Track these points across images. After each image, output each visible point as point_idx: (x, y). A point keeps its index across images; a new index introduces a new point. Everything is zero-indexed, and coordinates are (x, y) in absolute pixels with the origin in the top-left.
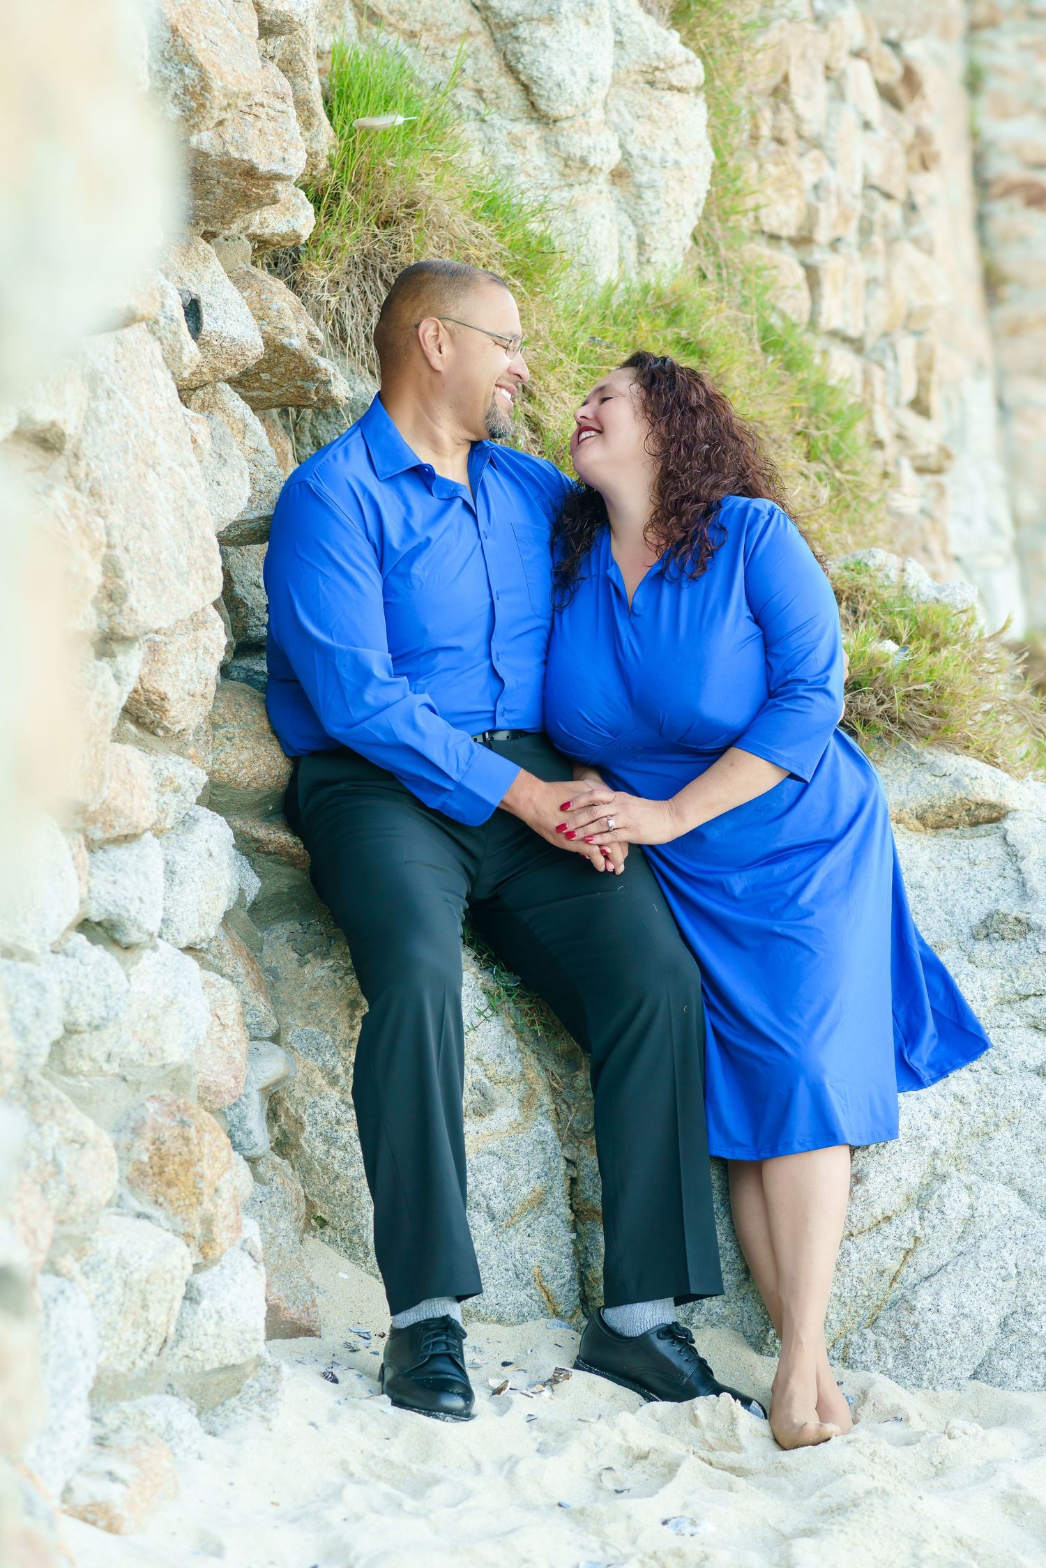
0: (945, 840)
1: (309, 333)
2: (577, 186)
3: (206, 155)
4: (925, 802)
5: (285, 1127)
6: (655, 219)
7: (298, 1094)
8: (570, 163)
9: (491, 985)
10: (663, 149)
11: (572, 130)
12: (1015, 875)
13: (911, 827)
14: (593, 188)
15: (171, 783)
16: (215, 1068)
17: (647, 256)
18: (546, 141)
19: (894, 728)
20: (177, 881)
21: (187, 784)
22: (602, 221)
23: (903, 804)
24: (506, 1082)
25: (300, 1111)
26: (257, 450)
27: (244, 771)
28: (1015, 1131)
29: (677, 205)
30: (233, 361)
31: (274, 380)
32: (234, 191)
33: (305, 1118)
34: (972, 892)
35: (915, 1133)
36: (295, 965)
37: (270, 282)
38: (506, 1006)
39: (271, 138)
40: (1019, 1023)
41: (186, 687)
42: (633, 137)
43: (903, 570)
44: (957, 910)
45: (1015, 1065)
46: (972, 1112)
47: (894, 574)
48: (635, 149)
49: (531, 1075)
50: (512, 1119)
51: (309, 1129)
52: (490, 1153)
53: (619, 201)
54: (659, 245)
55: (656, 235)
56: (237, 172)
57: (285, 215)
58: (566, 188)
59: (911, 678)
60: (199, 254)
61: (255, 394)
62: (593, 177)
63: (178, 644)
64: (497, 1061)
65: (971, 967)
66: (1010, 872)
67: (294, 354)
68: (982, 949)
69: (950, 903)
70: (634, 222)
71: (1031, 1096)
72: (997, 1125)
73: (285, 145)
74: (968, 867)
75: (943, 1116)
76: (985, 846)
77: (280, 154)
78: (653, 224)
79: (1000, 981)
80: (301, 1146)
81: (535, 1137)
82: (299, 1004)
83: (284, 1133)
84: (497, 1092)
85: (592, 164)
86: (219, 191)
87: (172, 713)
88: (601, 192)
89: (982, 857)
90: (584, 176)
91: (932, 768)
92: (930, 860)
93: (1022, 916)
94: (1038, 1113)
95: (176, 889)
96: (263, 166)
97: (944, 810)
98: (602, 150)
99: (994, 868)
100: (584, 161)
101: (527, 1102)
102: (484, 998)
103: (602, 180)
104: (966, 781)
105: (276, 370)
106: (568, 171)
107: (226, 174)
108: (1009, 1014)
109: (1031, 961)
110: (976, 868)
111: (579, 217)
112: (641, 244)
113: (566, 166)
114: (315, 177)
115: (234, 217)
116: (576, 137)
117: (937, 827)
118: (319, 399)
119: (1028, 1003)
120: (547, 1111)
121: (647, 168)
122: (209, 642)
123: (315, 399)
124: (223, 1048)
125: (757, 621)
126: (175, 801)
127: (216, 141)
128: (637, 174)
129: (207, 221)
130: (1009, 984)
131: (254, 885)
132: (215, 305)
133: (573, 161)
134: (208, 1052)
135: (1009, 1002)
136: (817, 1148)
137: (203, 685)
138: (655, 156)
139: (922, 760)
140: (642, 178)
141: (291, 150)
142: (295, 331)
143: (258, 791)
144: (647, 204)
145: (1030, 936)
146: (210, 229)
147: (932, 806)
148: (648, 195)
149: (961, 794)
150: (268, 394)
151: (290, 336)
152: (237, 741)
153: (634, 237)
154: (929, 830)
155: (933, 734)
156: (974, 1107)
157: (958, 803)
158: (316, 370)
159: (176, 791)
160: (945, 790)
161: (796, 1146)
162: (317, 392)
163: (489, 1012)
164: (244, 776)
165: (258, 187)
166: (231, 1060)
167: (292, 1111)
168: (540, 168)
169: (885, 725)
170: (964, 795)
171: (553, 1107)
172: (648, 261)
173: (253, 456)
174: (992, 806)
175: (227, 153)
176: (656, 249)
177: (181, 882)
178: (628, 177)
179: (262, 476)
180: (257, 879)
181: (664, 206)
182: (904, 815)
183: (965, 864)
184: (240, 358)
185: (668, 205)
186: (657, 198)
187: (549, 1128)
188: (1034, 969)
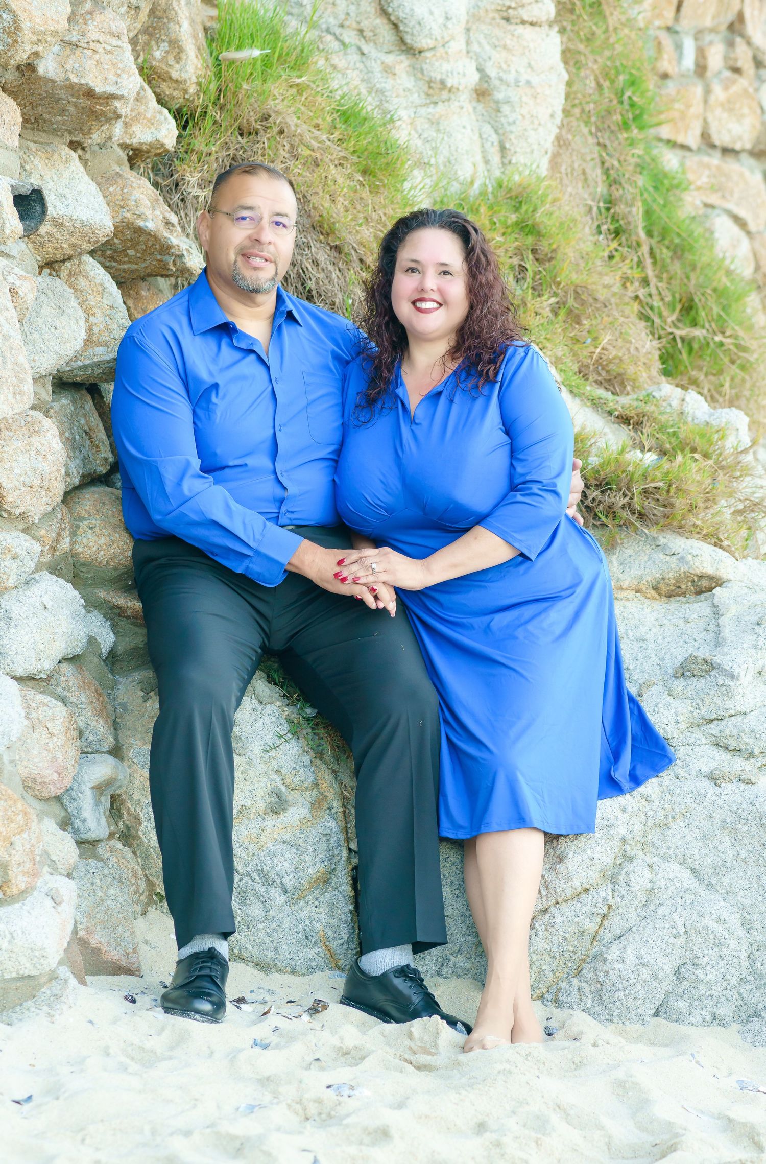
0: (673, 605)
1: (164, 218)
2: (440, 103)
3: (53, 81)
4: (658, 575)
5: (128, 823)
6: (513, 128)
7: (136, 797)
8: (432, 85)
9: (294, 717)
10: (517, 71)
11: (434, 59)
12: (716, 629)
13: (648, 595)
14: (455, 105)
15: (9, 551)
16: (40, 765)
17: (508, 158)
18: (414, 68)
19: (633, 519)
20: (13, 624)
21: (24, 553)
22: (463, 130)
23: (641, 578)
24: (300, 789)
25: (138, 810)
26: (112, 307)
27: (103, 553)
28: (687, 822)
29: (532, 116)
30: (87, 239)
31: (139, 255)
32: (83, 108)
33: (142, 815)
34: (682, 642)
35: (606, 823)
36: (141, 700)
37: (132, 179)
38: (305, 732)
39: (106, 67)
40: (704, 741)
41: (21, 480)
42: (491, 63)
43: (683, 400)
44: (667, 657)
45: (693, 772)
46: (655, 808)
47: (675, 403)
48: (492, 72)
49: (324, 785)
50: (302, 816)
51: (145, 824)
52: (284, 842)
53: (483, 115)
54: (518, 150)
55: (514, 141)
56: (81, 93)
57: (150, 128)
58: (432, 106)
59: (649, 479)
60: (61, 158)
61: (126, 266)
62: (453, 96)
63: (13, 447)
64: (293, 772)
65: (669, 699)
66: (712, 627)
67: (150, 234)
68: (679, 685)
69: (664, 652)
70: (496, 131)
71: (699, 794)
72: (674, 818)
73: (119, 72)
74: (683, 624)
75: (629, 809)
76: (698, 609)
77: (115, 79)
78: (511, 132)
79: (690, 709)
80: (140, 837)
81: (321, 831)
82: (140, 729)
83: (127, 827)
84: (291, 797)
85: (449, 85)
86: (71, 109)
87: (10, 499)
88: (462, 108)
89: (695, 616)
90: (445, 95)
91: (663, 548)
92: (657, 620)
93: (708, 658)
94: (705, 807)
95: (13, 630)
96: (99, 89)
97: (673, 581)
98: (459, 73)
99: (702, 624)
100: (442, 82)
101: (315, 805)
102: (286, 725)
103: (464, 98)
104: (689, 558)
105: (139, 247)
106: (431, 92)
107: (73, 96)
108: (697, 735)
109: (712, 693)
110: (688, 625)
111: (441, 128)
112: (503, 149)
113: (430, 87)
114: (188, 100)
115: (90, 129)
116: (437, 64)
117: (670, 596)
118: (177, 270)
119: (712, 726)
120: (336, 813)
121: (503, 88)
122: (40, 446)
123: (174, 269)
124: (48, 751)
125: (507, 433)
126: (15, 566)
127: (60, 71)
128: (495, 93)
129: (70, 133)
130: (697, 711)
131: (107, 639)
132: (68, 196)
133: (434, 83)
134: (35, 752)
135: (698, 725)
136: (510, 829)
137: (40, 479)
138: (510, 78)
139: (658, 543)
140: (500, 96)
141: (124, 76)
142: (150, 217)
143: (115, 568)
144: (506, 116)
145: (713, 673)
146: (74, 139)
147: (663, 579)
148: (505, 109)
149: (684, 568)
150: (136, 266)
151: (146, 220)
152: (97, 530)
153: (496, 143)
154: (664, 598)
155: (662, 522)
156: (656, 803)
157: (682, 575)
158: (170, 247)
159: (15, 557)
160: (673, 566)
161: (494, 826)
162: (175, 264)
163: (290, 735)
164: (102, 556)
165: (100, 105)
166: (54, 759)
167: (132, 810)
168: (409, 90)
169: (625, 514)
170: (686, 569)
171: (341, 810)
172: (510, 162)
173: (109, 312)
174: (711, 578)
175: (68, 79)
176: (515, 152)
177: (16, 626)
178: (489, 95)
179: (116, 327)
180: (112, 635)
181: (520, 117)
182: (641, 586)
183: (681, 621)
184: (92, 236)
185: (523, 117)
186: (513, 110)
187: (333, 825)
188: (715, 698)
